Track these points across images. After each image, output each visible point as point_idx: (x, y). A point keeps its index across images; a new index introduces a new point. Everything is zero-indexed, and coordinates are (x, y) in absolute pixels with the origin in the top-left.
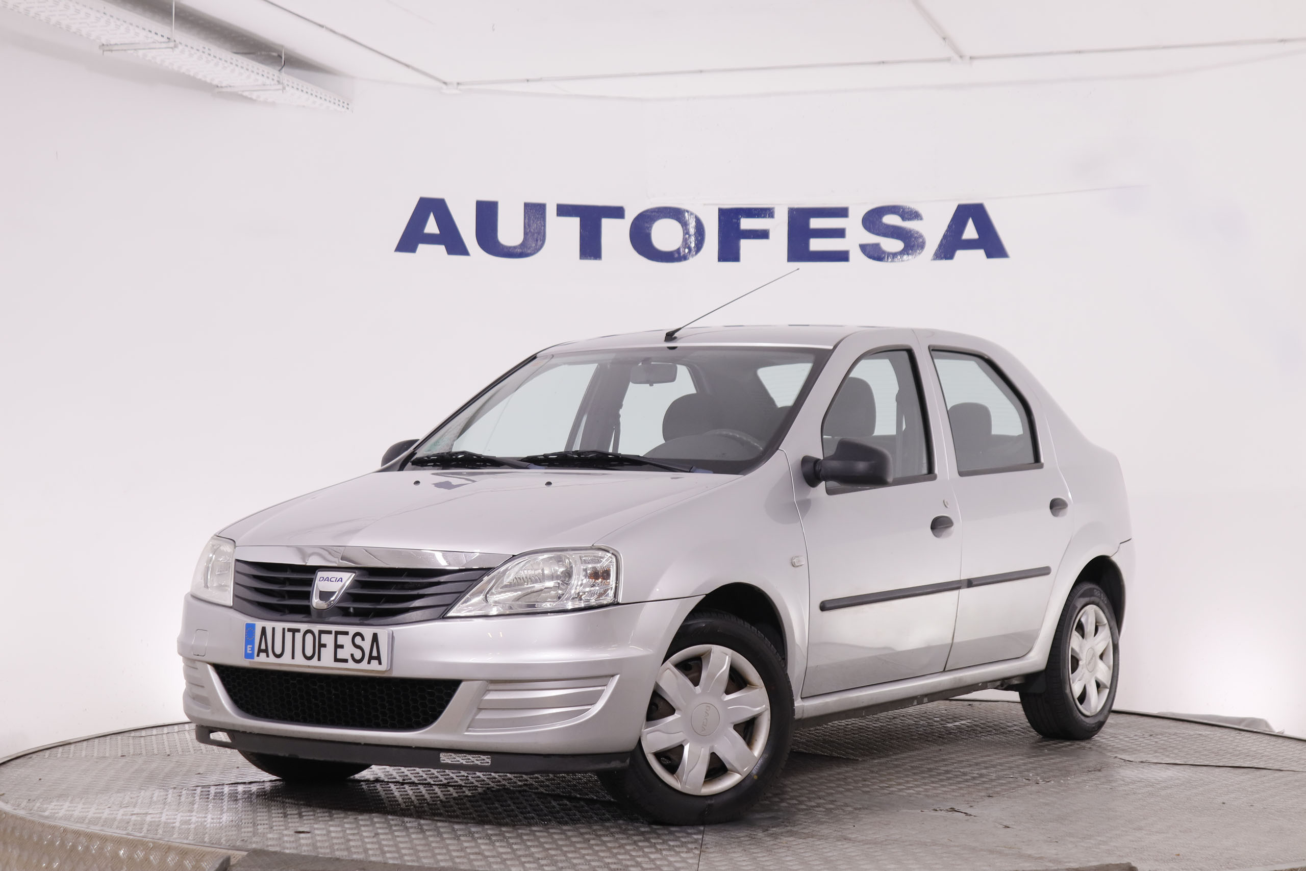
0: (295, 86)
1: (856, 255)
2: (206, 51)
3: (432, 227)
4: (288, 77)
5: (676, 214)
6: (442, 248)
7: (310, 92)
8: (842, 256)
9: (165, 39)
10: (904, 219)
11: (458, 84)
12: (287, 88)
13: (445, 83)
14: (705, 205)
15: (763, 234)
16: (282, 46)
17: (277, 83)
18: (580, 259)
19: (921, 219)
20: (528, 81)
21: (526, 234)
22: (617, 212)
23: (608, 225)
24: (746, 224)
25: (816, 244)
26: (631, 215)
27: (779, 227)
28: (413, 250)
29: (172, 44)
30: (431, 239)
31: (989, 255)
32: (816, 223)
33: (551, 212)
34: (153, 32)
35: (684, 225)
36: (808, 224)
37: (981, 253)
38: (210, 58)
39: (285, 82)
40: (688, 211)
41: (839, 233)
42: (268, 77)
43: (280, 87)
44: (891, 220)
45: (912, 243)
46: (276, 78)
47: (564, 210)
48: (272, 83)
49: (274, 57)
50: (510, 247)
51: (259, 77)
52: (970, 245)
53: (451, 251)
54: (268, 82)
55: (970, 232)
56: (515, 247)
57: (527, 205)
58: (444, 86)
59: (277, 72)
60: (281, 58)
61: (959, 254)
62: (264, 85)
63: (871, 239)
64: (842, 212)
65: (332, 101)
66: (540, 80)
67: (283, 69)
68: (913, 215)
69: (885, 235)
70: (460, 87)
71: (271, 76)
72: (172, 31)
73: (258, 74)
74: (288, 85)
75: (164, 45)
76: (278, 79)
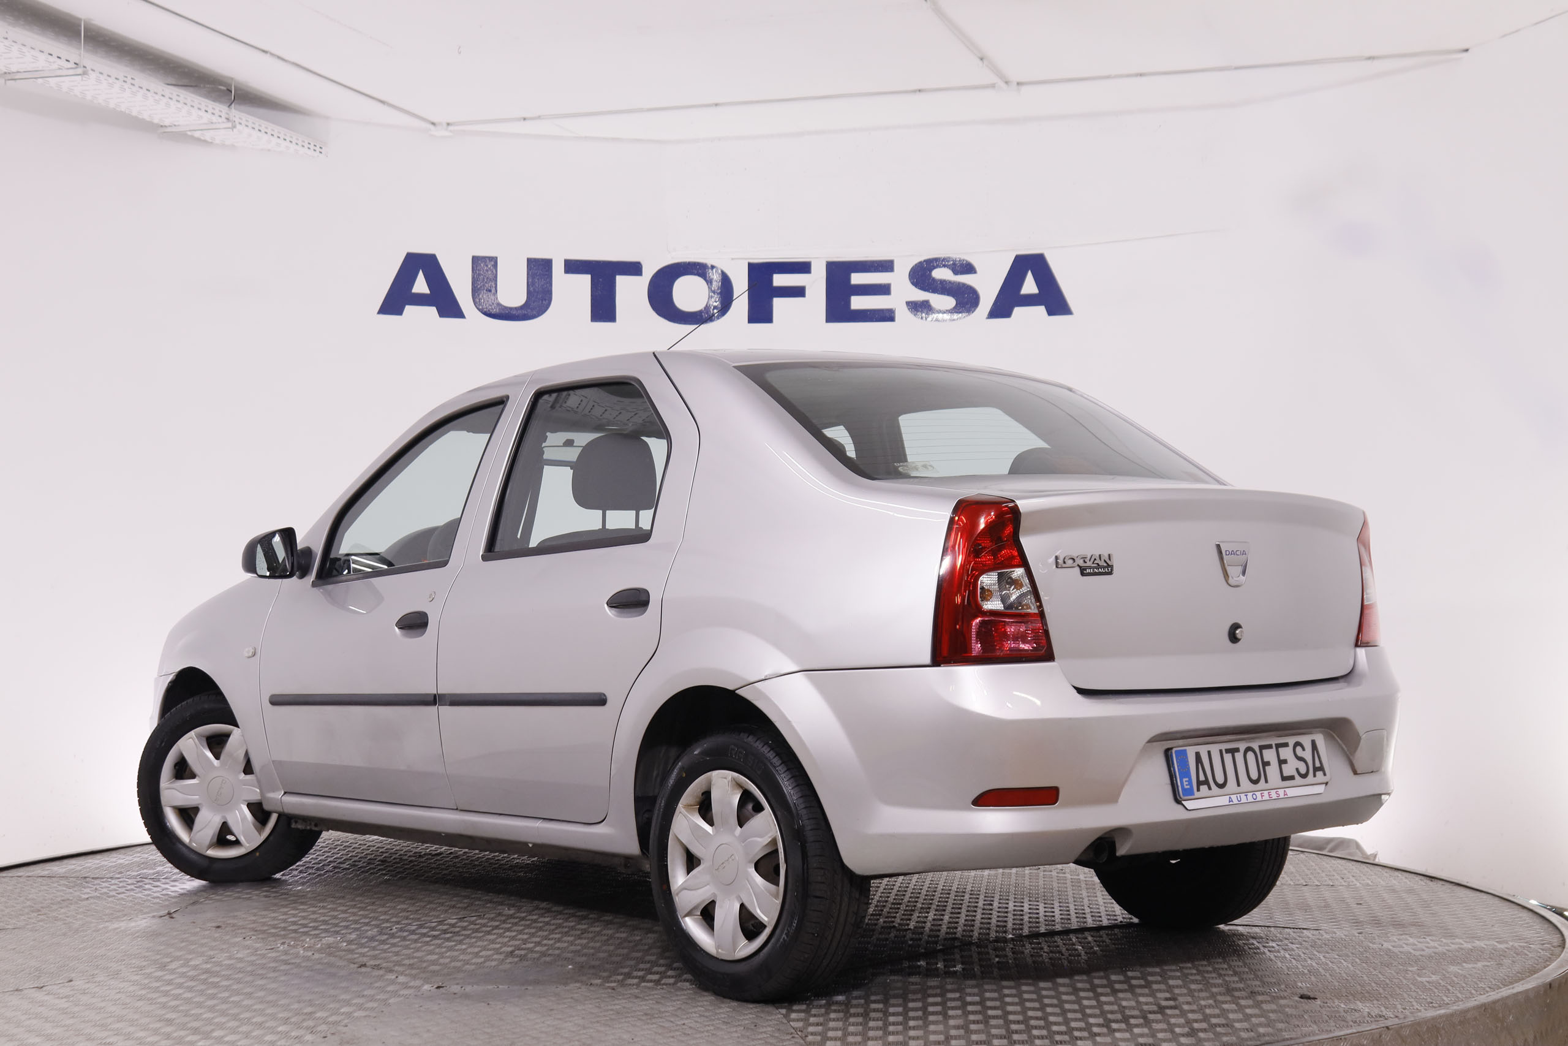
0: (250, 124)
1: (902, 313)
2: (129, 80)
3: (420, 286)
4: (237, 113)
5: (698, 269)
6: (433, 311)
7: (270, 132)
8: (886, 316)
9: (72, 65)
10: (956, 272)
11: (448, 124)
12: (238, 126)
13: (433, 124)
14: (732, 259)
15: (798, 292)
16: (232, 79)
17: (225, 120)
18: (592, 321)
19: (975, 272)
20: (525, 119)
21: (529, 293)
22: (634, 269)
23: (623, 283)
24: (780, 280)
25: (858, 303)
26: (649, 271)
27: (816, 283)
28: (399, 312)
29: (80, 71)
30: (421, 300)
31: (1051, 313)
32: (857, 279)
33: (558, 269)
34: (55, 55)
35: (709, 282)
36: (849, 279)
37: (1041, 310)
38: (134, 89)
39: (237, 120)
40: (713, 267)
41: (883, 290)
42: (213, 114)
43: (229, 125)
44: (941, 274)
45: (967, 299)
46: (224, 115)
47: (573, 267)
48: (220, 120)
49: (220, 90)
50: (511, 309)
51: (202, 113)
52: (1029, 301)
53: (443, 313)
54: (215, 119)
55: (1030, 286)
56: (516, 308)
57: (530, 261)
58: (432, 127)
59: (227, 108)
60: (231, 92)
61: (1017, 311)
62: (212, 123)
63: (920, 295)
64: (886, 266)
65: (300, 143)
66: (539, 117)
67: (233, 105)
68: (968, 268)
69: (934, 291)
70: (451, 128)
71: (217, 112)
72: (80, 56)
73: (199, 109)
74: (240, 124)
75: (71, 72)
76: (227, 116)
